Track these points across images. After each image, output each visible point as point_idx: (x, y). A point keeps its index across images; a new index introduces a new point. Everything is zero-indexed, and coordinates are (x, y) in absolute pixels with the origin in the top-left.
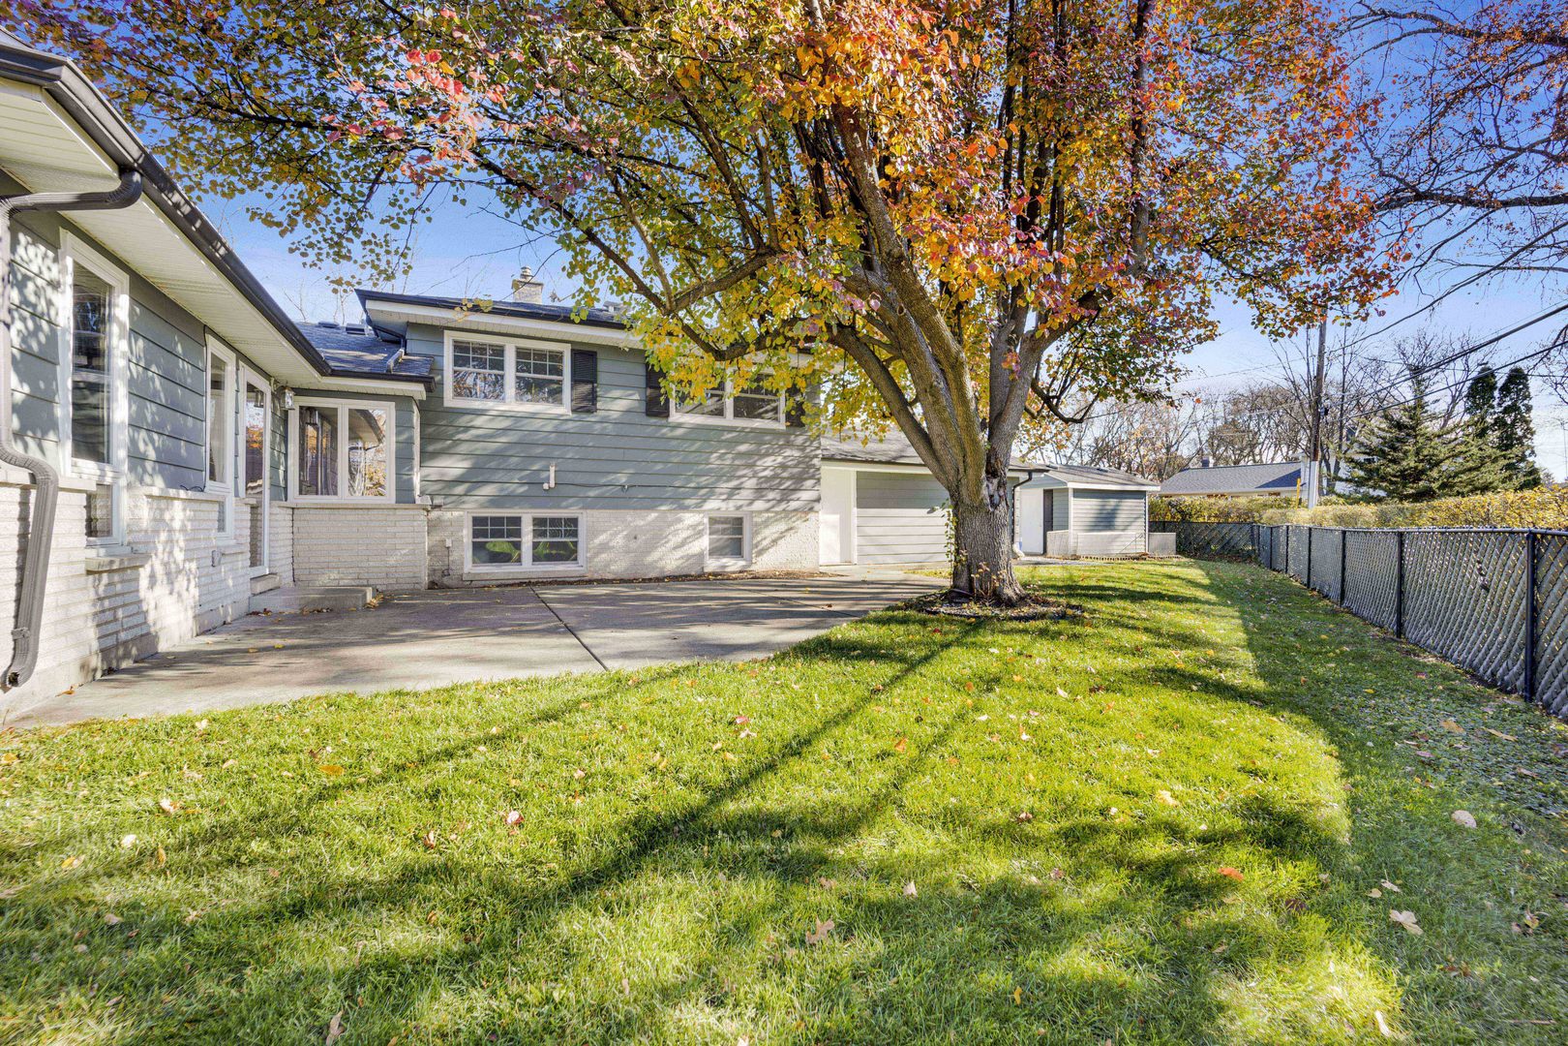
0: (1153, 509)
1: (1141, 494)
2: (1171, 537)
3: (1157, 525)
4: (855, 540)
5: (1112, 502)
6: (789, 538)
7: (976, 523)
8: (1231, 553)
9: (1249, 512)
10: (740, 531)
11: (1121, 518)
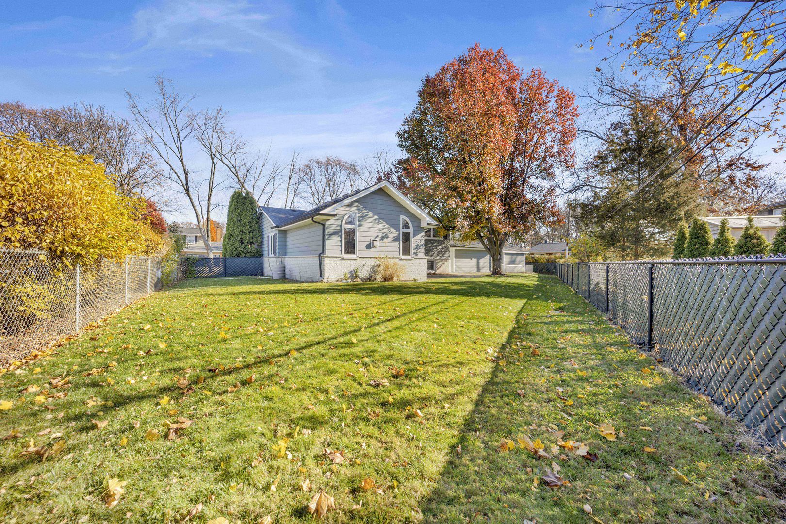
0: (527, 259)
1: (523, 254)
2: (531, 267)
3: (528, 263)
4: (454, 267)
5: (514, 257)
6: (443, 266)
7: (497, 262)
8: (549, 271)
9: (555, 260)
10: (433, 264)
11: (517, 262)
